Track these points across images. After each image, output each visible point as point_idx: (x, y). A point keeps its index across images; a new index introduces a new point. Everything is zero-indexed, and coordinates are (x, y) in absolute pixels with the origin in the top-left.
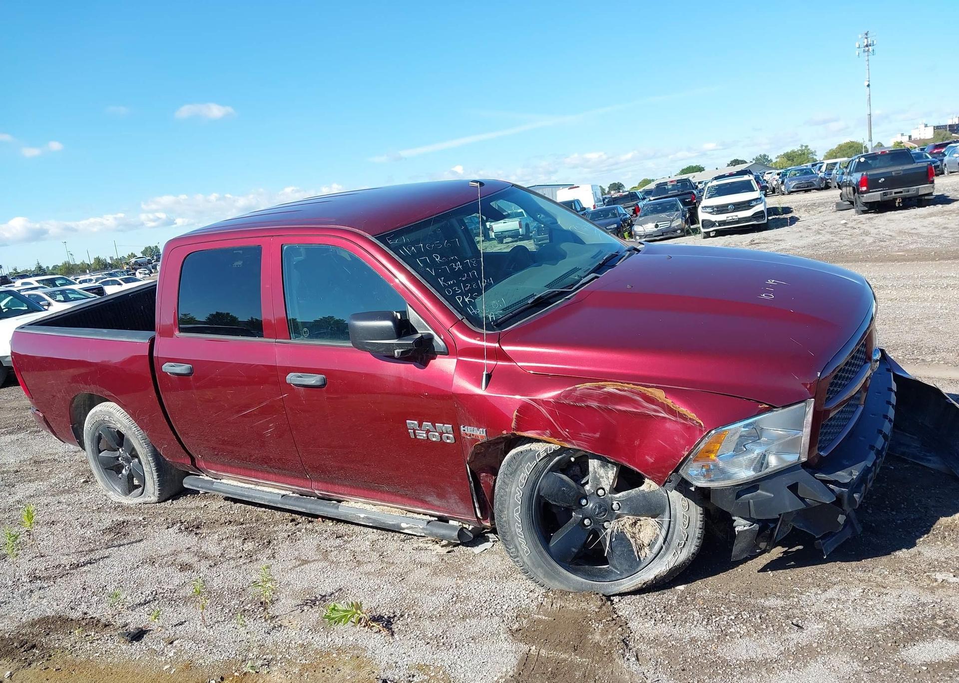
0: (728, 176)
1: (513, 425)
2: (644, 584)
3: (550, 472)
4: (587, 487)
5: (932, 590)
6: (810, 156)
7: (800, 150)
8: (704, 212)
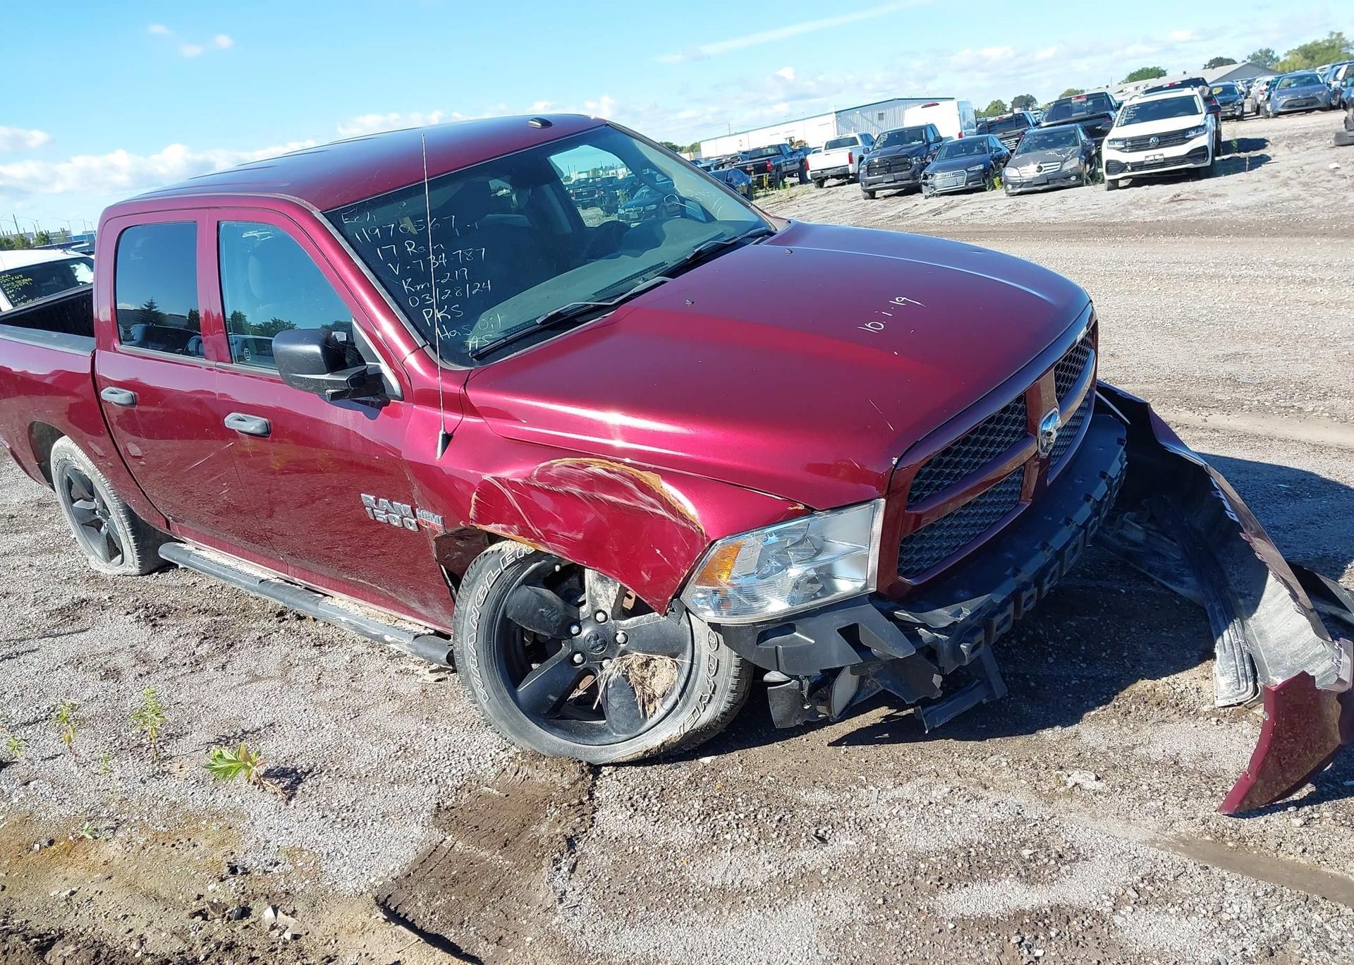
0: (1166, 88)
1: (472, 513)
2: (646, 752)
3: (524, 586)
4: (583, 609)
5: (1050, 799)
6: (1344, 50)
7: (1327, 40)
8: (1111, 148)
